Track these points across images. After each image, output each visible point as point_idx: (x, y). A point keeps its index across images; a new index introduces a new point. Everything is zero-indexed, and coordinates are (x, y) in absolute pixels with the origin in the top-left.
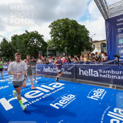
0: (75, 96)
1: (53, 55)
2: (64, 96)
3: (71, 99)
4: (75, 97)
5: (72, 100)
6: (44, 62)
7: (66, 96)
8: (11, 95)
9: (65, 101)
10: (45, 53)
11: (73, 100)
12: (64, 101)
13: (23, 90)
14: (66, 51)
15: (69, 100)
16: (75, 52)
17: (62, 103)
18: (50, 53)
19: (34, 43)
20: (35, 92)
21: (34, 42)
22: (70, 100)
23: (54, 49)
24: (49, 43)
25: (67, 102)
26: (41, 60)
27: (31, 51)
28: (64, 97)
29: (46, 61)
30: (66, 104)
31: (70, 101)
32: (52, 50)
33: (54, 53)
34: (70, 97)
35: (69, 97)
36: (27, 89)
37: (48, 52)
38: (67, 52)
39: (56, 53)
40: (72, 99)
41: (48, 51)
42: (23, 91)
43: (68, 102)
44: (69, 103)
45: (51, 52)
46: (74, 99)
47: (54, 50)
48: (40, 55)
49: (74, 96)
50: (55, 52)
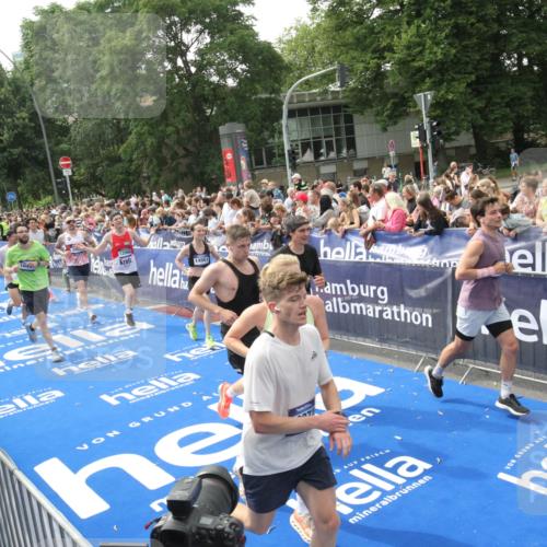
0: (428, 466)
1: (329, 145)
2: (366, 462)
3: (400, 481)
4: (426, 472)
5: (404, 486)
6: (262, 224)
7: (380, 463)
8: (86, 447)
9: (369, 487)
10: (266, 134)
11: (415, 485)
12: (364, 488)
13: (147, 419)
14: (426, 120)
15: (389, 487)
16: (504, 118)
17: (352, 499)
18: (307, 134)
19: (185, 62)
20: (208, 435)
21: (183, 54)
22: (398, 487)
23: (341, 100)
24: (294, 45)
25: (376, 494)
26: (240, 212)
27: (170, 129)
28: (368, 467)
29: (274, 215)
30: (372, 504)
31: (392, 492)
32: (325, 109)
33: (338, 131)
34: (402, 470)
35: (394, 470)
36: (163, 414)
37: (294, 123)
38: (433, 129)
39: (350, 131)
40: (410, 481)
41: (291, 114)
42: (143, 423)
43: (385, 493)
44: (384, 503)
45: (313, 123)
46: (421, 482)
47: (337, 108)
48: (229, 156)
49: (423, 466)
50: (349, 119)
